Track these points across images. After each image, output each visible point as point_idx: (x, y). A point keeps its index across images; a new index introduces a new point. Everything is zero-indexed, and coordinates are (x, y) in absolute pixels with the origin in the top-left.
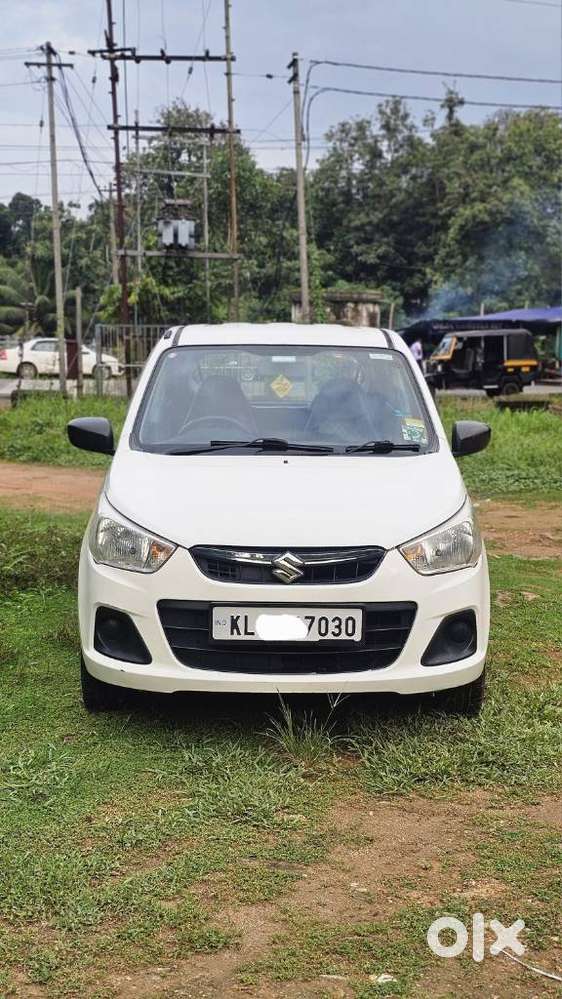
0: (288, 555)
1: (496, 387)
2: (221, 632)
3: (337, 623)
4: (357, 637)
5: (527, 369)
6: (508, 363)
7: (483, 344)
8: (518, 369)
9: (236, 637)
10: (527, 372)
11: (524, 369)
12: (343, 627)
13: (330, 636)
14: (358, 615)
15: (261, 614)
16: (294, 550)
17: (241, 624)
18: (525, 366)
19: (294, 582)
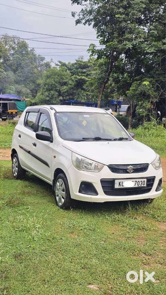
0: (130, 166)
1: (6, 118)
2: (117, 186)
3: (141, 182)
4: (145, 186)
5: (15, 113)
6: (9, 111)
7: (2, 105)
8: (12, 113)
9: (120, 187)
10: (14, 114)
11: (14, 113)
12: (142, 183)
13: (140, 186)
14: (145, 180)
15: (125, 181)
16: (131, 165)
17: (121, 184)
18: (14, 112)
19: (132, 173)
